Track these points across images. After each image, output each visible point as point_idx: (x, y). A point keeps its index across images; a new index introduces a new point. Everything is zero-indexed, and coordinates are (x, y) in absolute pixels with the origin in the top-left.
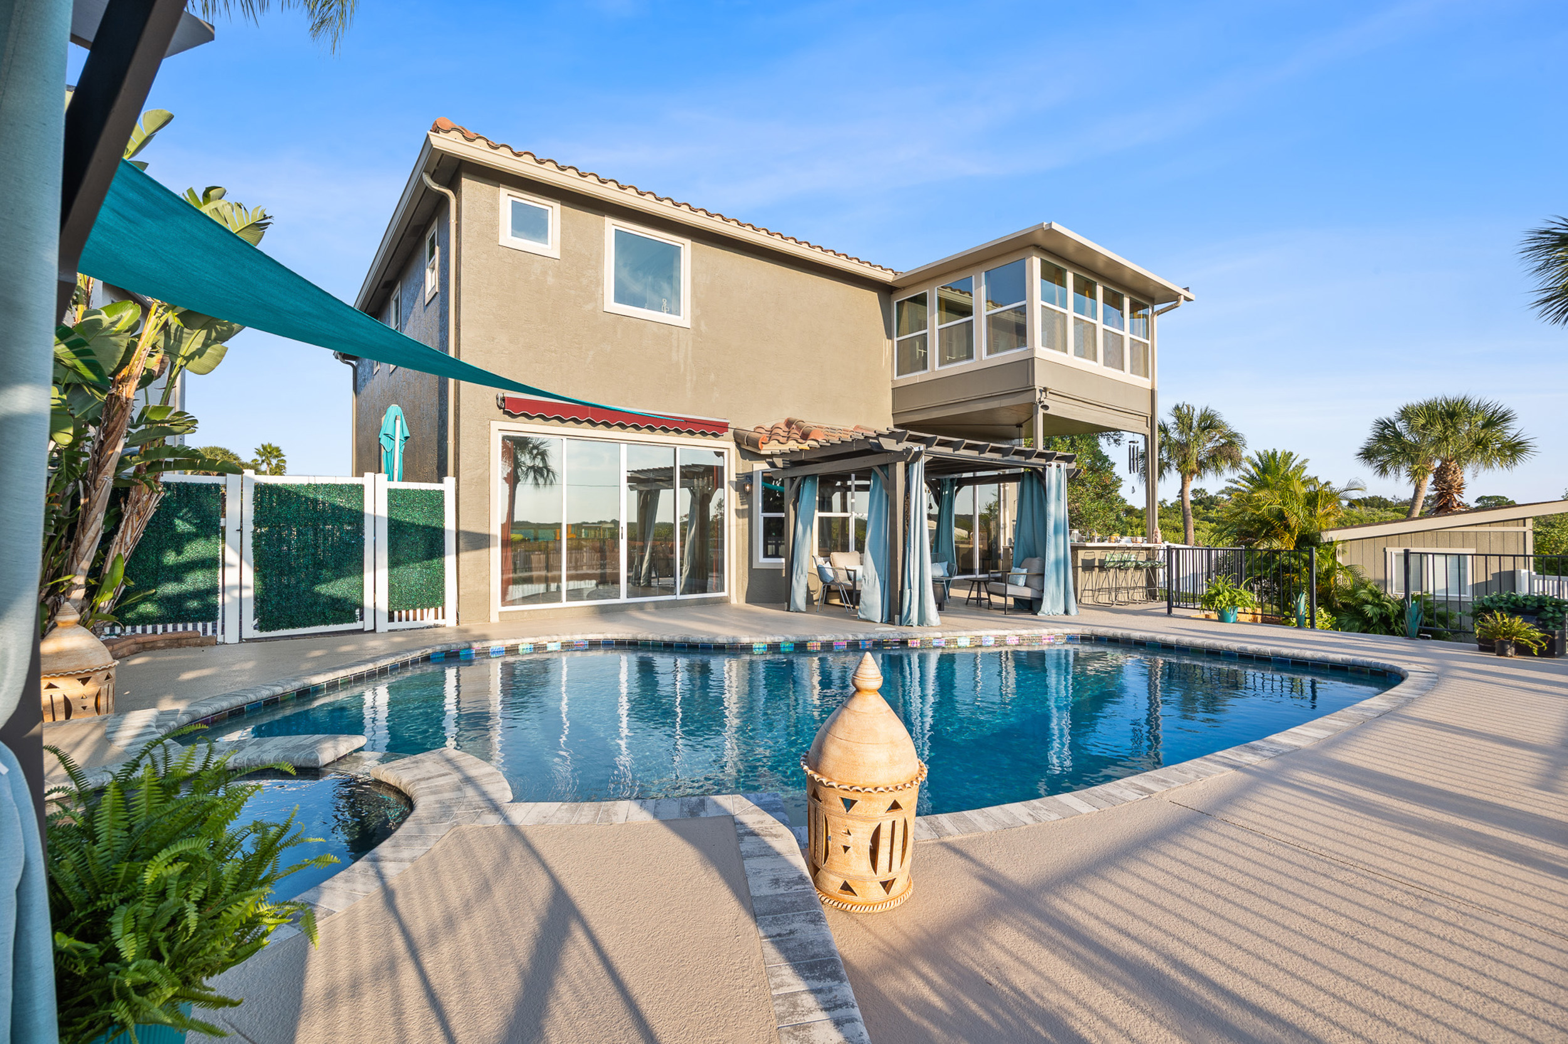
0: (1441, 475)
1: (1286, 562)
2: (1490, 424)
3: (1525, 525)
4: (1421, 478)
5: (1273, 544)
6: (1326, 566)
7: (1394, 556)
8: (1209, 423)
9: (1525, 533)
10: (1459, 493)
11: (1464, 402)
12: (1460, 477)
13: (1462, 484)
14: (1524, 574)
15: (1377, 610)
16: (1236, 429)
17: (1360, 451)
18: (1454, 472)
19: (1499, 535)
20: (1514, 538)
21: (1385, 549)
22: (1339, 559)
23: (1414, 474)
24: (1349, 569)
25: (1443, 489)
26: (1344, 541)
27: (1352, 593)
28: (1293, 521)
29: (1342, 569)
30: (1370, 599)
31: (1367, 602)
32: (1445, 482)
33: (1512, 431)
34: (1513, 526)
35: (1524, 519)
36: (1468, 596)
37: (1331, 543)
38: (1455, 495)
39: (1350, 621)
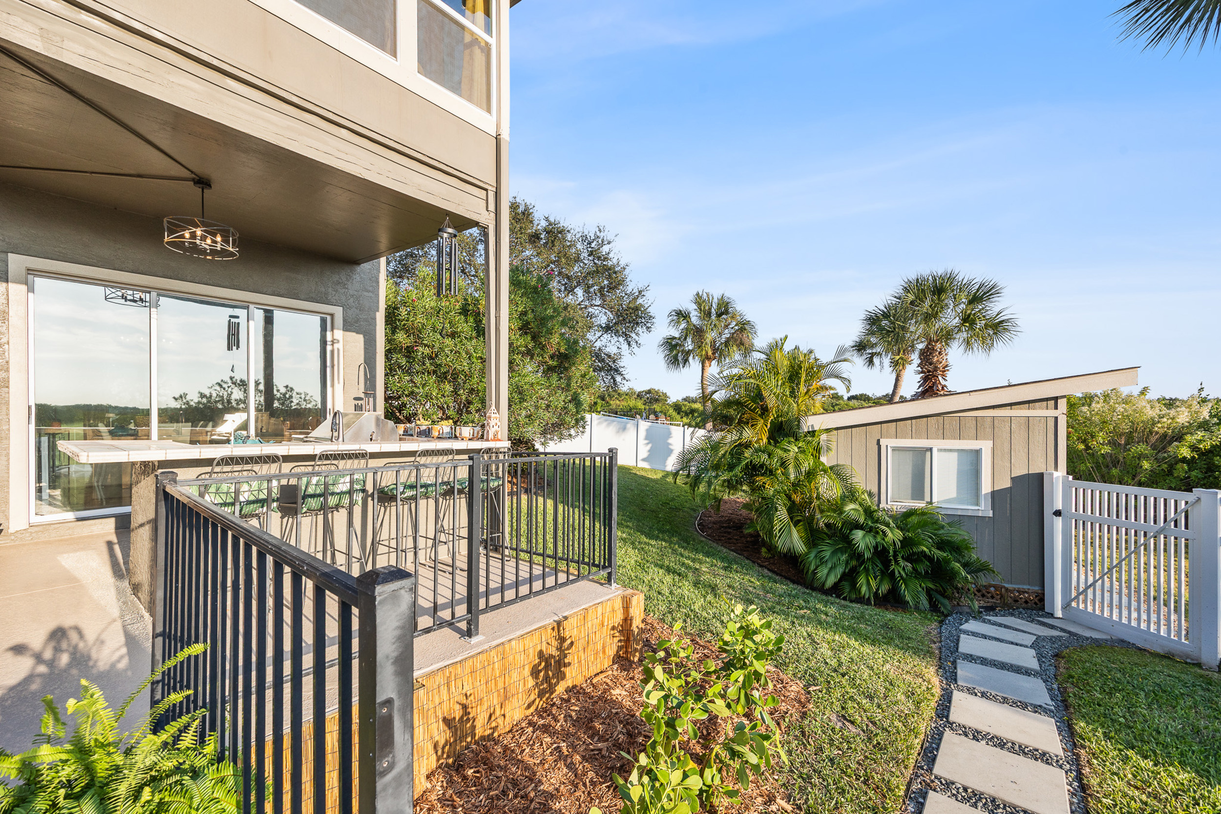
0: (926, 356)
1: (756, 461)
2: (975, 299)
3: (1056, 408)
4: (901, 368)
5: (745, 434)
6: (805, 467)
7: (890, 450)
8: (724, 309)
9: (1056, 418)
10: (944, 377)
11: (951, 278)
12: (945, 358)
13: (947, 366)
14: (1058, 477)
15: (870, 540)
16: (749, 317)
17: (854, 344)
18: (940, 353)
19: (1023, 420)
20: (1042, 425)
21: (878, 441)
22: (823, 459)
23: (895, 364)
24: (836, 471)
25: (929, 371)
26: (828, 430)
27: (838, 508)
28: (771, 402)
29: (825, 471)
30: (862, 520)
31: (857, 526)
32: (931, 364)
33: (995, 307)
34: (1040, 408)
35: (1056, 399)
36: (984, 509)
37: (812, 433)
38: (940, 378)
39: (834, 553)
